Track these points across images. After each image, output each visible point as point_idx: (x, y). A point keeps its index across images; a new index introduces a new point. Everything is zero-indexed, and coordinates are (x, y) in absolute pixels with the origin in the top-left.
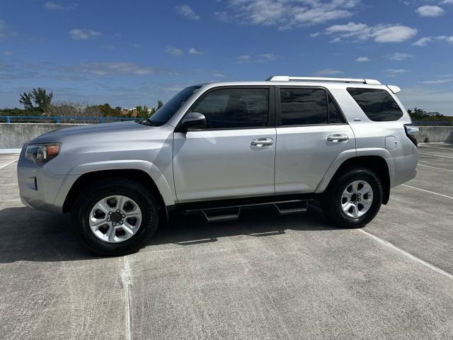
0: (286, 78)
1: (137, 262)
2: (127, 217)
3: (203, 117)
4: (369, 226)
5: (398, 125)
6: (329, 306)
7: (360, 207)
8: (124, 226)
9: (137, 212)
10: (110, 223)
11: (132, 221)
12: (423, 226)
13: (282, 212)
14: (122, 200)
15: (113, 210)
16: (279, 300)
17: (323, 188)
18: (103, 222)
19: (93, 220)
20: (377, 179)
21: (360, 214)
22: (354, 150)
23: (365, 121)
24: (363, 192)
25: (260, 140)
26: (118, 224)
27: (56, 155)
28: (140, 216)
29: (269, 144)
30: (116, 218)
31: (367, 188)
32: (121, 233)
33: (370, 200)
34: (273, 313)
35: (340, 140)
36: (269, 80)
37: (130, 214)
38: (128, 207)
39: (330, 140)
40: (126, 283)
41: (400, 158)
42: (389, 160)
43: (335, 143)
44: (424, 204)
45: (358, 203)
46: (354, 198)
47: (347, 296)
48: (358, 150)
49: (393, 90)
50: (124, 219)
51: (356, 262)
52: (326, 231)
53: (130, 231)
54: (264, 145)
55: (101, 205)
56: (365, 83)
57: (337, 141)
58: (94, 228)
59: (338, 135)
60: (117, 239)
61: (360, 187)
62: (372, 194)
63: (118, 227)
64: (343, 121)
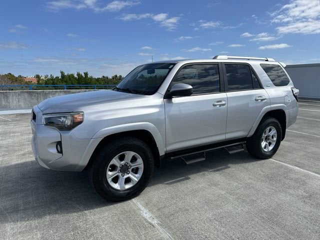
0: (226, 57)
1: (147, 203)
2: (132, 168)
4: (275, 156)
5: (288, 88)
7: (270, 144)
8: (130, 175)
9: (140, 162)
10: (120, 174)
11: (135, 171)
12: (303, 153)
13: (230, 152)
14: (130, 155)
15: (123, 163)
17: (252, 133)
18: (116, 173)
19: (110, 173)
20: (280, 125)
21: (271, 148)
22: (269, 106)
23: (272, 86)
24: (271, 134)
25: (218, 102)
26: (126, 174)
27: (80, 122)
28: (142, 166)
29: (224, 105)
30: (124, 169)
31: (274, 132)
32: (128, 181)
33: (275, 139)
35: (262, 100)
36: (215, 58)
37: (134, 166)
38: (134, 159)
39: (257, 100)
41: (291, 110)
42: (286, 112)
45: (268, 141)
46: (267, 139)
47: (308, 208)
48: (272, 106)
49: (283, 65)
50: (130, 170)
53: (135, 178)
54: (220, 105)
55: (115, 161)
56: (267, 60)
57: (260, 101)
58: (109, 180)
59: (260, 97)
60: (128, 186)
61: (270, 130)
62: (276, 135)
63: (126, 176)
64: (261, 87)
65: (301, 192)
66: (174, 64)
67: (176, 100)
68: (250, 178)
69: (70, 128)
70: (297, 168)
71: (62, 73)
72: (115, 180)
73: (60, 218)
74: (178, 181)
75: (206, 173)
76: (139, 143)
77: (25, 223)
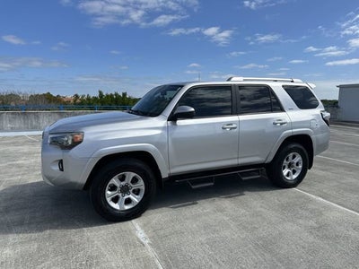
0: (242, 79)
1: (145, 225)
2: (133, 189)
3: (193, 109)
4: (300, 186)
5: (317, 111)
6: (303, 248)
7: (294, 172)
8: (130, 196)
9: (141, 184)
10: (120, 195)
11: (137, 192)
12: (335, 184)
13: (244, 179)
14: (130, 175)
15: (123, 183)
16: (266, 245)
17: (271, 159)
18: (115, 193)
19: (109, 192)
20: (305, 151)
21: (295, 176)
22: (291, 131)
23: (296, 109)
25: (228, 125)
26: (126, 194)
27: (80, 142)
28: (143, 188)
29: (235, 128)
30: (125, 190)
31: (298, 158)
33: (300, 166)
34: (268, 256)
35: (282, 124)
36: (229, 80)
37: (135, 187)
38: (135, 180)
39: (275, 124)
40: (146, 242)
41: (320, 136)
42: (313, 137)
43: (278, 126)
44: (327, 167)
45: (292, 169)
46: (290, 166)
47: (311, 239)
48: (294, 130)
49: (312, 86)
50: (131, 191)
51: (305, 213)
52: (274, 191)
53: (136, 199)
54: (231, 128)
55: (115, 181)
56: (292, 82)
57: (279, 124)
58: (108, 200)
59: (280, 120)
60: (127, 207)
61: (294, 157)
62: (301, 162)
63: (126, 197)
64: (282, 110)
65: (312, 223)
66: (182, 86)
67: (180, 122)
68: (261, 207)
69: (71, 147)
70: (320, 199)
71: (100, 92)
72: (115, 200)
73: (59, 233)
74: (184, 206)
75: (216, 199)
76: (140, 164)
77: (26, 235)
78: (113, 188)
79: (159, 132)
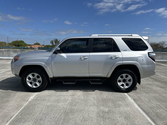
0: (97, 35)
1: (38, 95)
7: (127, 85)
8: (37, 83)
9: (40, 79)
10: (33, 82)
11: (40, 82)
14: (36, 75)
15: (34, 77)
18: (31, 81)
22: (122, 62)
23: (128, 50)
24: (128, 79)
25: (83, 57)
26: (35, 82)
27: (17, 60)
32: (36, 85)
33: (131, 82)
35: (116, 58)
36: (90, 36)
37: (38, 79)
39: (111, 58)
40: (29, 100)
41: (145, 66)
43: (114, 59)
45: (126, 83)
46: (124, 81)
48: (123, 62)
50: (37, 81)
53: (39, 85)
54: (85, 59)
55: (30, 76)
56: (132, 36)
57: (114, 58)
58: (28, 83)
59: (115, 56)
60: (34, 87)
61: (127, 76)
62: (132, 80)
78: (29, 79)
79: (47, 58)
